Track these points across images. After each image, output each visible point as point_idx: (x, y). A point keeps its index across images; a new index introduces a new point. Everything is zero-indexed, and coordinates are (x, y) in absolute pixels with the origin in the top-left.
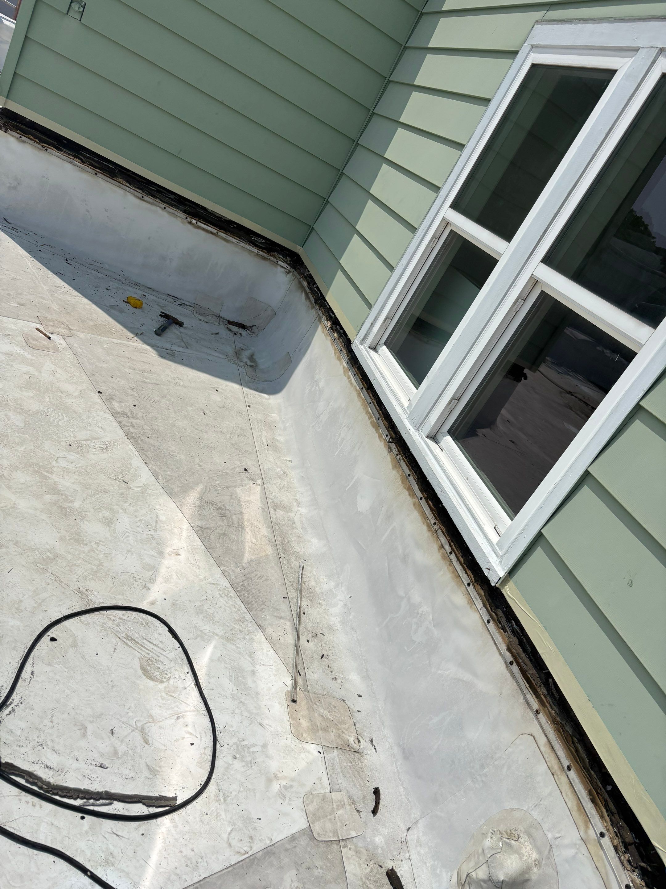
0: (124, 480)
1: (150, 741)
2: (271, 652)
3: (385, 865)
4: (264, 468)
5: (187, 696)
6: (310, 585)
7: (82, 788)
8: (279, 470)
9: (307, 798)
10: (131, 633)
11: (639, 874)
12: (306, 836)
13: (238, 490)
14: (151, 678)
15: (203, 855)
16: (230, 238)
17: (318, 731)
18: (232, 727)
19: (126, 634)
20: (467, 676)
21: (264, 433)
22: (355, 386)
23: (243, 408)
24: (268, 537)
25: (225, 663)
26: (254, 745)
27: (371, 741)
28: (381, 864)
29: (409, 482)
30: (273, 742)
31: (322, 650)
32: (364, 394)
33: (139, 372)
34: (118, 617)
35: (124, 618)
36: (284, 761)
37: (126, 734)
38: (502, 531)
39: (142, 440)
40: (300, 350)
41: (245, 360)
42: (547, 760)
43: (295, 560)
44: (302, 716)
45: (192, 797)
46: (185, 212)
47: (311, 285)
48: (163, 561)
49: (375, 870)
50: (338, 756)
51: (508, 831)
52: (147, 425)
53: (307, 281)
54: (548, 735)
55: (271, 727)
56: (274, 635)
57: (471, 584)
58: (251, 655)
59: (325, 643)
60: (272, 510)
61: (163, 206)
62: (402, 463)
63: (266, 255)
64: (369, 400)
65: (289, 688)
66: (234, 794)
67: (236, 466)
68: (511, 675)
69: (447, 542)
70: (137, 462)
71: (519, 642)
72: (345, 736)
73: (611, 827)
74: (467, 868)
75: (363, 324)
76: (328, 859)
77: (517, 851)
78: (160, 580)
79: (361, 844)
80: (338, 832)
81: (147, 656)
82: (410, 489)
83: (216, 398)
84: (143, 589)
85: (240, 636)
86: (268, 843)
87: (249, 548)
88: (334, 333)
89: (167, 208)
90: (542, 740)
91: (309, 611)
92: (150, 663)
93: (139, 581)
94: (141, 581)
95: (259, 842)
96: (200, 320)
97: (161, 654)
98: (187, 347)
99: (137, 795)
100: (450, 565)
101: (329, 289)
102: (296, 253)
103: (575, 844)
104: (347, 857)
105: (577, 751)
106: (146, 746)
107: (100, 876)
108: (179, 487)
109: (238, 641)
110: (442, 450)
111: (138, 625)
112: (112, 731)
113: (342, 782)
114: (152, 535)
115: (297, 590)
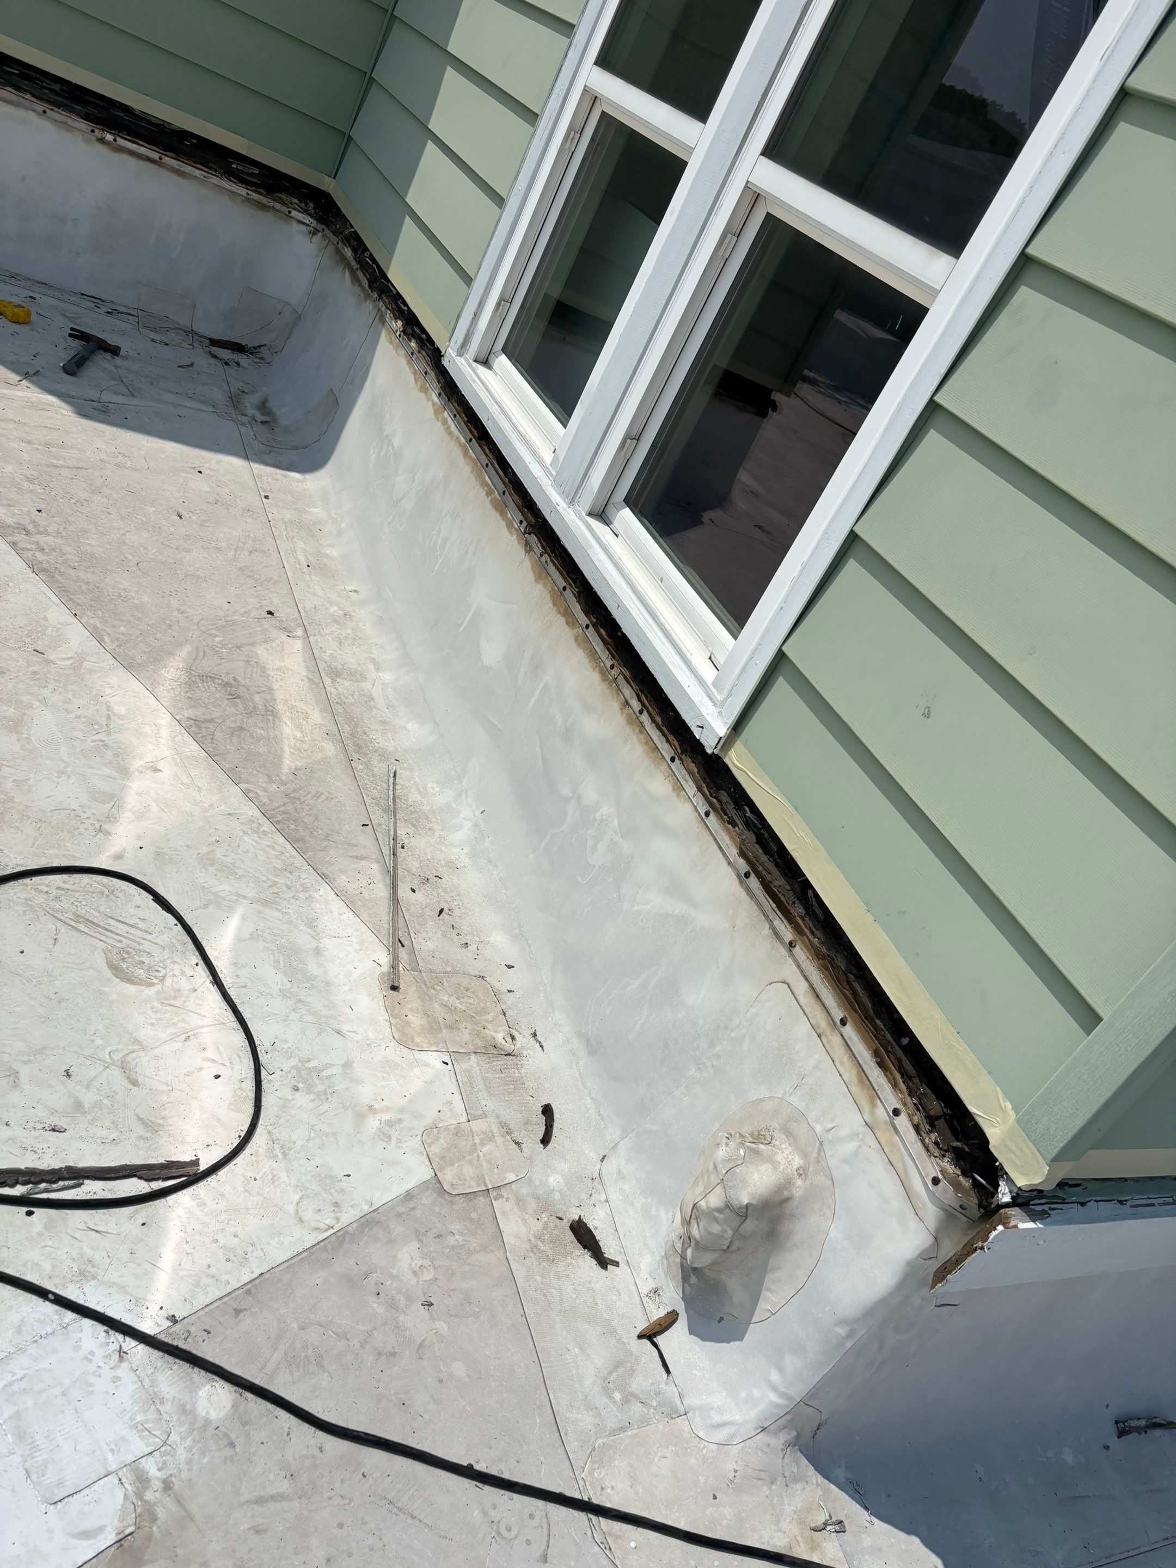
0: (37, 649)
1: (140, 1080)
2: (348, 915)
3: (568, 1216)
4: (304, 607)
5: (200, 1002)
6: (410, 800)
7: (22, 1167)
8: (335, 608)
9: (429, 1134)
10: (83, 911)
11: (952, 1160)
12: (430, 1191)
13: (260, 651)
14: (129, 981)
15: (255, 1240)
16: (188, 169)
17: (441, 1031)
18: (286, 1041)
19: (74, 914)
20: (679, 908)
21: (301, 544)
22: (458, 438)
23: (255, 501)
24: (325, 726)
25: (264, 941)
26: (328, 1066)
27: (535, 1035)
28: (560, 1215)
29: (565, 601)
30: (362, 1057)
31: (439, 902)
32: (475, 451)
33: (40, 447)
34: (56, 885)
35: (66, 886)
36: (384, 1083)
37: (94, 1075)
38: (721, 659)
39: (61, 574)
40: (353, 381)
41: (251, 411)
42: (810, 1016)
43: (380, 761)
44: (411, 1010)
45: (225, 1157)
46: (87, 117)
47: (359, 252)
48: (129, 784)
49: (551, 1224)
50: (478, 1063)
51: (756, 1133)
52: (69, 545)
53: (350, 245)
54: (810, 977)
55: (357, 1034)
56: (350, 887)
57: (677, 758)
58: (312, 924)
59: (445, 891)
60: (328, 681)
61: (40, 109)
62: (551, 568)
63: (265, 200)
64: (484, 460)
65: (385, 969)
66: (299, 1144)
67: (250, 607)
68: (748, 894)
69: (635, 695)
70: (58, 614)
71: (757, 838)
72: (489, 1033)
73: (909, 1098)
74: (693, 1195)
75: (459, 316)
76: (471, 1219)
77: (771, 1160)
78: (127, 815)
79: (524, 1191)
80: (484, 1179)
81: (119, 945)
82: (567, 613)
83: (200, 486)
84: (97, 835)
85: (289, 895)
86: (366, 1208)
87: (290, 748)
88: (410, 340)
89: (48, 111)
90: (801, 987)
91: (412, 843)
92: (125, 956)
93: (88, 822)
94: (91, 821)
95: (350, 1209)
96: (153, 340)
97: (144, 939)
98: (133, 395)
99: (126, 1166)
100: (641, 732)
101: (392, 256)
102: (323, 192)
103: (857, 1134)
104: (504, 1213)
105: (854, 993)
106: (134, 1089)
107: (72, 1297)
108: (145, 653)
109: (285, 904)
110: (617, 536)
111: (94, 895)
112: (68, 1073)
113: (488, 1103)
114: (103, 741)
115: (386, 810)
